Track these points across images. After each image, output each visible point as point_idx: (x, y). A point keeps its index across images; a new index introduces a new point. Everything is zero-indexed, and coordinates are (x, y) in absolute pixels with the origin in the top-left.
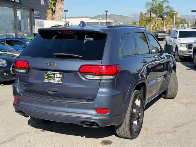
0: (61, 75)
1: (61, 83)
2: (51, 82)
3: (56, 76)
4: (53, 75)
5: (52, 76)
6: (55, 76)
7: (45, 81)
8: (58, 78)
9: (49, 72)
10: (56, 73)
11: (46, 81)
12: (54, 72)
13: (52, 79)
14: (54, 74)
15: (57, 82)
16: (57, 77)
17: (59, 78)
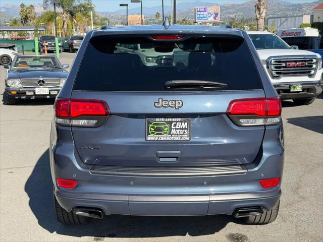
0: (186, 123)
1: (188, 139)
2: (165, 139)
3: (175, 125)
4: (167, 126)
5: (165, 127)
6: (172, 127)
7: (149, 139)
8: (180, 129)
9: (158, 120)
10: (174, 120)
11: (153, 139)
12: (170, 120)
13: (166, 133)
14: (171, 123)
15: (177, 139)
16: (177, 127)
17: (182, 129)
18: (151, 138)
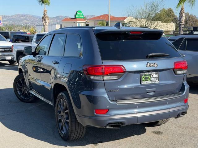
0: (157, 74)
1: (158, 82)
2: (149, 83)
3: (153, 76)
5: (149, 77)
6: (152, 77)
8: (155, 77)
9: (146, 73)
11: (144, 83)
12: (151, 73)
13: (149, 80)
14: (150, 75)
15: (154, 82)
16: (153, 77)
17: (156, 77)
18: (143, 83)
